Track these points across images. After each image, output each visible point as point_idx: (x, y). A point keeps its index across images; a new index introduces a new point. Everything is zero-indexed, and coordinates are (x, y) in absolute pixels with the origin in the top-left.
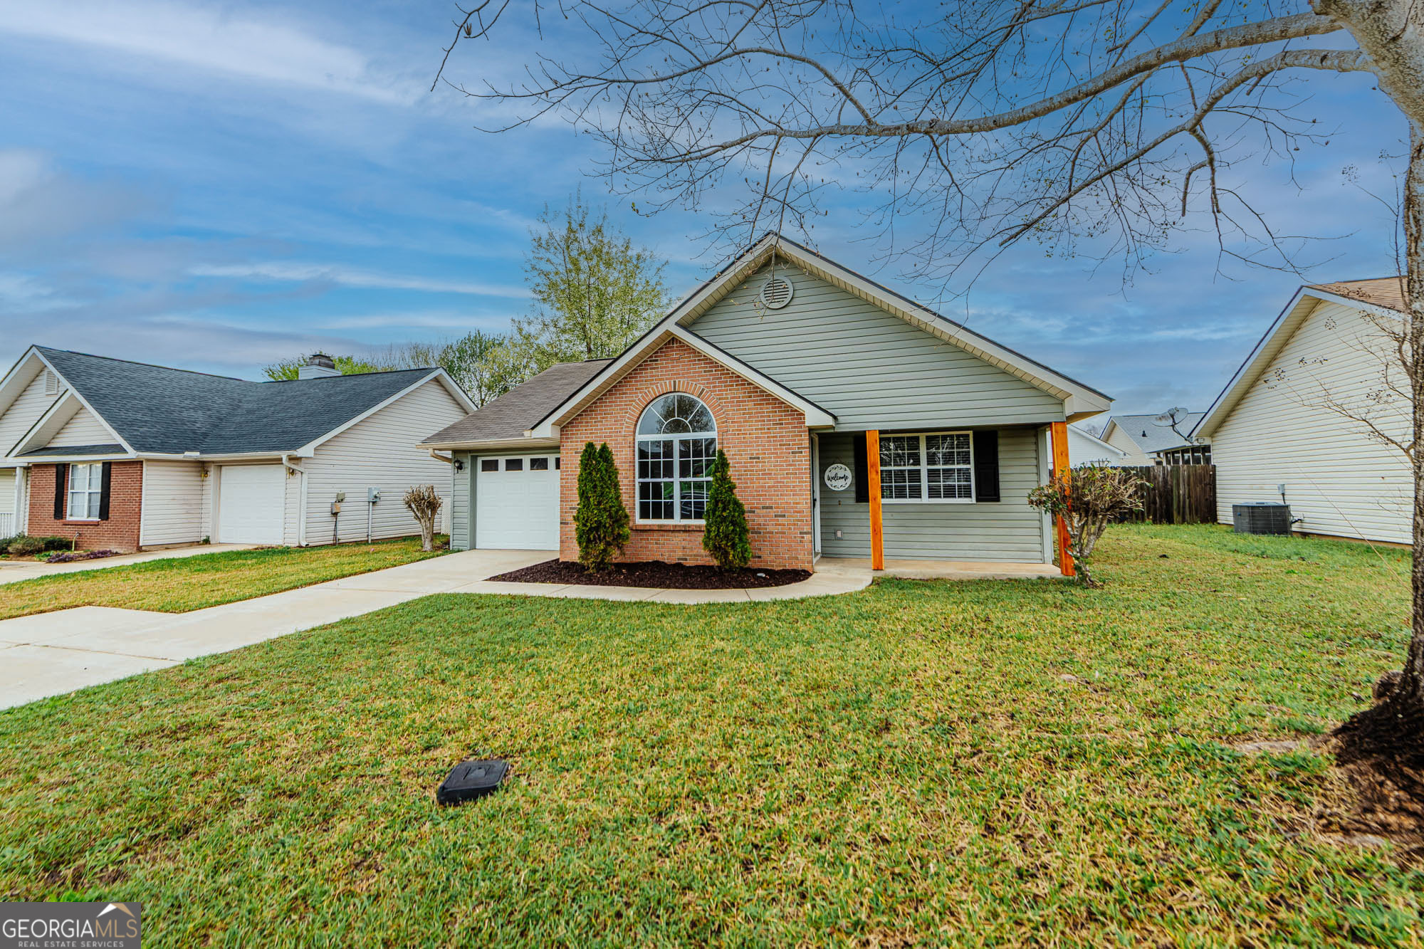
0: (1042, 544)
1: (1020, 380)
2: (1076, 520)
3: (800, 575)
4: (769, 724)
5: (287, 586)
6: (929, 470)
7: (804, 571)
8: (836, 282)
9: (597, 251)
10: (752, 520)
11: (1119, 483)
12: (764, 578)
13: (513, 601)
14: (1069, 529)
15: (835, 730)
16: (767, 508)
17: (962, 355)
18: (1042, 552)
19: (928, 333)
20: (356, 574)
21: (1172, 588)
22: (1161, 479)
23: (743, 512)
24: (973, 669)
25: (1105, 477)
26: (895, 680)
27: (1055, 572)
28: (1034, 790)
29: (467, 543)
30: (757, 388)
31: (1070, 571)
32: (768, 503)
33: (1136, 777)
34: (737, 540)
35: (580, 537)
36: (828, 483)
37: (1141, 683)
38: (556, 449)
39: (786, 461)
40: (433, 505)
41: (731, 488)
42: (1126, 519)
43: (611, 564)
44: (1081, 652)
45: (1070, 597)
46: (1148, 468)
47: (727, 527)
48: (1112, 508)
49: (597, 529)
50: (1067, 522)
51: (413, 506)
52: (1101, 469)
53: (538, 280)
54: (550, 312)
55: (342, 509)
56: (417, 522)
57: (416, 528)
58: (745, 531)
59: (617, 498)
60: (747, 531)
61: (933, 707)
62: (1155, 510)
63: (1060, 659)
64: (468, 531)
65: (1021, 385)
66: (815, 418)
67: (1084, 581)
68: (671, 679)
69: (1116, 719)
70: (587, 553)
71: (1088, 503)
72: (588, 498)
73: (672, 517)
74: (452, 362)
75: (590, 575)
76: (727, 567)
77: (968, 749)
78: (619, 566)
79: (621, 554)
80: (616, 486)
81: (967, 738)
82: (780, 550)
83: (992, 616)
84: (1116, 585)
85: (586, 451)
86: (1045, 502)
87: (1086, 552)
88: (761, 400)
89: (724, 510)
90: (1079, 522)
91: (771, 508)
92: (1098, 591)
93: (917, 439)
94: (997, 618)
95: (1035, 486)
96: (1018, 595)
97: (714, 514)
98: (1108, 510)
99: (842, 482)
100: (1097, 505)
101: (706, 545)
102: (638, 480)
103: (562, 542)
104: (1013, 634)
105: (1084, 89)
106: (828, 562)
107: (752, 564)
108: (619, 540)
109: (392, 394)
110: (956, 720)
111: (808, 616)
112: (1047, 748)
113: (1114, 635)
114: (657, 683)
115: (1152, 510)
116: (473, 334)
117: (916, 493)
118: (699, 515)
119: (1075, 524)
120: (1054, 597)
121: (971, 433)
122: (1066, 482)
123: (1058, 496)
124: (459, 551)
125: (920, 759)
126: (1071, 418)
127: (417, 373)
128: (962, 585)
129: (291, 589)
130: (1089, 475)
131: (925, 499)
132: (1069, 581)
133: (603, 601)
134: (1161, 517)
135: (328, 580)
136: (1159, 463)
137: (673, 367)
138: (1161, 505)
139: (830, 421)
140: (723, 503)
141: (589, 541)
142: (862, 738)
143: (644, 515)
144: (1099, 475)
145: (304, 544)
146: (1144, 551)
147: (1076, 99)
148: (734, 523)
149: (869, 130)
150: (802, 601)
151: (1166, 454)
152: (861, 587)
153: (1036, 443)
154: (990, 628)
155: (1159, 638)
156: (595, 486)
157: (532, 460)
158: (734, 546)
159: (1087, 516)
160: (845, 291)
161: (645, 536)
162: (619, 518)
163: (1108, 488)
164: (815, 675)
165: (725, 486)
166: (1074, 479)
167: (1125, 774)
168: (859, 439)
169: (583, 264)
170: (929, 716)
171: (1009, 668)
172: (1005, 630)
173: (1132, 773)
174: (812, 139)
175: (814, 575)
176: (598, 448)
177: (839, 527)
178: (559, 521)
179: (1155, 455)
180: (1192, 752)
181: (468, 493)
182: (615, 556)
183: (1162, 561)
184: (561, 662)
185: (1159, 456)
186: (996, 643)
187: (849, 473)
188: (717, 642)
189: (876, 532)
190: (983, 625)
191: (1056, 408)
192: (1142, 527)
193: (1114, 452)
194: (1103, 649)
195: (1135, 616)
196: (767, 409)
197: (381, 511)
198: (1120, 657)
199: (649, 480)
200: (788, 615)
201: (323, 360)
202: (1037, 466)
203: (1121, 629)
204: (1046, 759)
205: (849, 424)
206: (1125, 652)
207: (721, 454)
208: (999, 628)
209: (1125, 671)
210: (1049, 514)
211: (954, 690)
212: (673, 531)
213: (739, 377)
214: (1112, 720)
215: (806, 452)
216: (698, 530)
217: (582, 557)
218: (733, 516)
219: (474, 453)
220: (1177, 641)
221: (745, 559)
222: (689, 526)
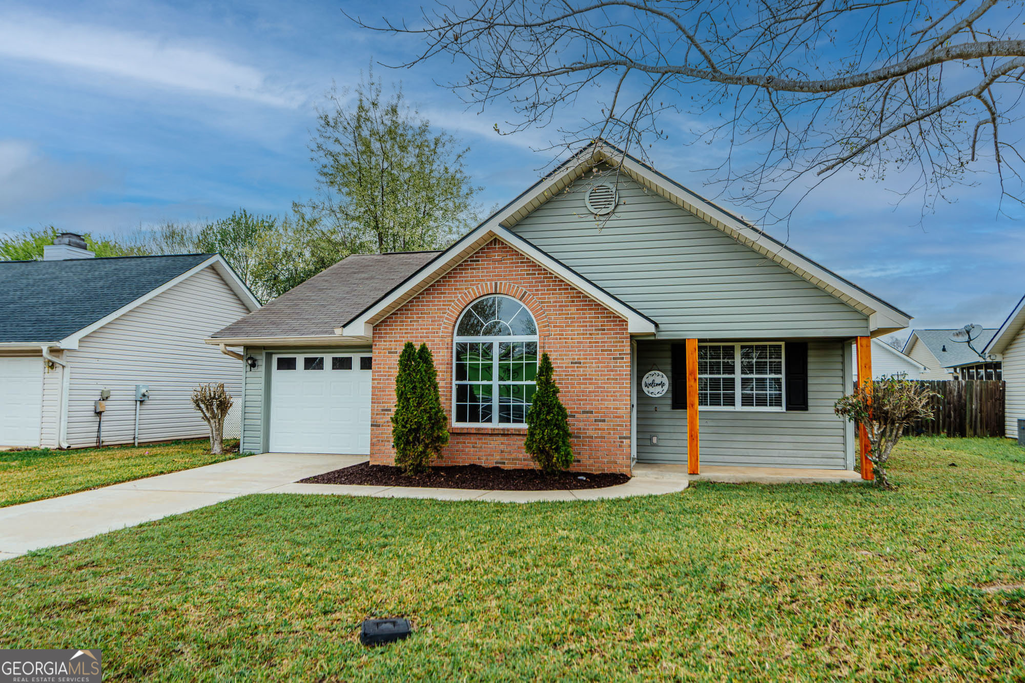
0: (845, 451)
1: (830, 296)
2: (876, 428)
3: (621, 479)
4: (624, 588)
5: (76, 488)
6: (742, 379)
7: (622, 475)
8: (660, 192)
9: (391, 133)
10: (574, 424)
11: (915, 394)
12: (585, 481)
13: (339, 500)
14: (870, 436)
15: (682, 590)
16: (587, 412)
17: (778, 270)
18: (845, 459)
19: (747, 247)
20: (148, 476)
21: (956, 490)
22: (955, 394)
23: (566, 416)
24: (788, 548)
25: (901, 389)
26: (723, 558)
27: (856, 477)
28: (838, 621)
29: (260, 446)
30: (580, 292)
31: (869, 475)
32: (588, 408)
33: (912, 610)
34: (561, 443)
35: (399, 438)
36: (645, 389)
37: (922, 555)
38: (369, 347)
39: (607, 367)
40: (224, 406)
41: (556, 392)
42: (923, 432)
43: (429, 467)
44: (876, 537)
45: (869, 497)
46: (944, 383)
47: (552, 430)
48: (907, 417)
49: (417, 430)
50: (868, 430)
51: (202, 406)
52: (899, 382)
53: (324, 161)
54: (339, 198)
55: (108, 408)
56: (206, 423)
57: (204, 429)
58: (567, 435)
59: (437, 399)
60: (569, 435)
61: (758, 574)
62: (950, 423)
63: (859, 541)
64: (261, 434)
65: (832, 301)
66: (637, 325)
67: (881, 484)
68: (528, 559)
69: (901, 576)
70: (405, 455)
71: (887, 412)
72: (408, 400)
73: (490, 420)
74: (213, 245)
75: (409, 477)
76: (549, 470)
77: (789, 599)
78: (437, 470)
79: (438, 457)
80: (435, 387)
81: (787, 592)
82: (599, 454)
83: (802, 512)
84: (909, 488)
85: (405, 351)
86: (849, 411)
87: (884, 457)
88: (584, 305)
89: (548, 413)
90: (878, 429)
91: (591, 412)
92: (893, 493)
93: (733, 348)
94: (806, 513)
95: (840, 396)
96: (823, 495)
97: (538, 417)
98: (904, 419)
99: (659, 389)
100: (894, 414)
101: (529, 448)
102: (455, 382)
103: (372, 444)
104: (820, 524)
105: (892, 70)
106: (644, 467)
107: (574, 468)
108: (437, 442)
109: (164, 282)
110: (778, 580)
111: (636, 512)
112: (848, 595)
113: (904, 525)
114: (518, 562)
115: (947, 423)
116: (238, 215)
117: (730, 401)
118: (518, 420)
119: (876, 432)
120: (855, 497)
121: (783, 344)
122: (869, 392)
123: (861, 405)
124: (251, 454)
125: (752, 606)
126: (875, 333)
127: (190, 259)
128: (772, 488)
129: (83, 490)
130: (889, 387)
131: (738, 407)
132: (868, 484)
133: (432, 500)
134: (955, 430)
135: (120, 482)
136: (956, 378)
137: (495, 268)
138: (955, 419)
139: (651, 329)
140: (548, 407)
141: (407, 443)
142: (703, 595)
143: (461, 418)
144: (897, 387)
145: (65, 446)
146: (935, 460)
147: (885, 78)
148: (558, 427)
149: (714, 77)
150: (628, 500)
151: (962, 369)
152: (681, 488)
153: (843, 356)
154: (800, 520)
155: (940, 526)
156: (414, 388)
157: (334, 359)
158: (557, 449)
159: (886, 424)
160: (669, 201)
161: (461, 439)
162: (438, 420)
163: (905, 399)
164: (656, 554)
165: (548, 390)
166: (876, 390)
167: (904, 609)
168: (678, 348)
169: (376, 146)
170: (756, 579)
171: (817, 547)
172: (813, 521)
173: (909, 608)
174: (660, 75)
175: (633, 478)
176: (417, 348)
177: (655, 433)
178: (370, 423)
179: (952, 370)
180: (952, 593)
181: (262, 392)
182: (433, 459)
183: (951, 469)
184: (417, 548)
185: (955, 371)
186: (805, 530)
187: (666, 380)
188: (560, 531)
189: (693, 437)
190: (794, 518)
191: (862, 323)
192: (937, 440)
193: (915, 366)
194: (894, 534)
195: (923, 511)
196: (590, 314)
197: (149, 412)
198: (907, 540)
199: (467, 382)
200: (618, 511)
201: (74, 240)
202: (843, 377)
203: (910, 520)
204: (847, 602)
205: (669, 332)
206: (912, 536)
207: (546, 358)
208: (807, 520)
209: (910, 548)
210: (852, 422)
211: (774, 561)
212: (492, 435)
213: (562, 281)
214: (897, 578)
215: (627, 358)
216: (518, 433)
217: (399, 460)
218: (557, 420)
219: (269, 350)
220: (953, 528)
221: (567, 462)
222: (508, 430)
